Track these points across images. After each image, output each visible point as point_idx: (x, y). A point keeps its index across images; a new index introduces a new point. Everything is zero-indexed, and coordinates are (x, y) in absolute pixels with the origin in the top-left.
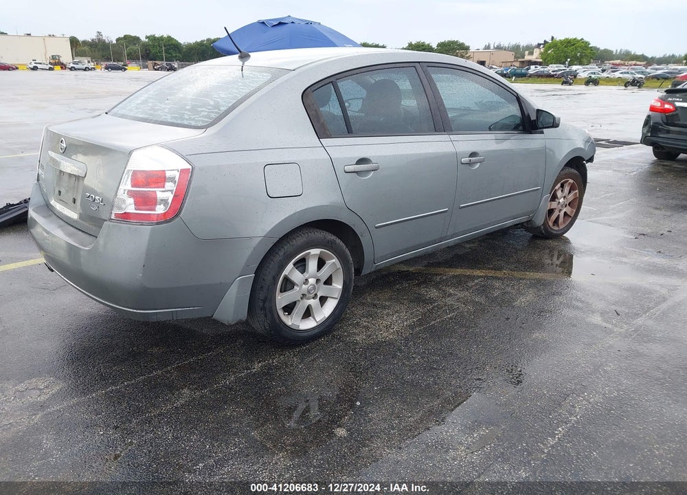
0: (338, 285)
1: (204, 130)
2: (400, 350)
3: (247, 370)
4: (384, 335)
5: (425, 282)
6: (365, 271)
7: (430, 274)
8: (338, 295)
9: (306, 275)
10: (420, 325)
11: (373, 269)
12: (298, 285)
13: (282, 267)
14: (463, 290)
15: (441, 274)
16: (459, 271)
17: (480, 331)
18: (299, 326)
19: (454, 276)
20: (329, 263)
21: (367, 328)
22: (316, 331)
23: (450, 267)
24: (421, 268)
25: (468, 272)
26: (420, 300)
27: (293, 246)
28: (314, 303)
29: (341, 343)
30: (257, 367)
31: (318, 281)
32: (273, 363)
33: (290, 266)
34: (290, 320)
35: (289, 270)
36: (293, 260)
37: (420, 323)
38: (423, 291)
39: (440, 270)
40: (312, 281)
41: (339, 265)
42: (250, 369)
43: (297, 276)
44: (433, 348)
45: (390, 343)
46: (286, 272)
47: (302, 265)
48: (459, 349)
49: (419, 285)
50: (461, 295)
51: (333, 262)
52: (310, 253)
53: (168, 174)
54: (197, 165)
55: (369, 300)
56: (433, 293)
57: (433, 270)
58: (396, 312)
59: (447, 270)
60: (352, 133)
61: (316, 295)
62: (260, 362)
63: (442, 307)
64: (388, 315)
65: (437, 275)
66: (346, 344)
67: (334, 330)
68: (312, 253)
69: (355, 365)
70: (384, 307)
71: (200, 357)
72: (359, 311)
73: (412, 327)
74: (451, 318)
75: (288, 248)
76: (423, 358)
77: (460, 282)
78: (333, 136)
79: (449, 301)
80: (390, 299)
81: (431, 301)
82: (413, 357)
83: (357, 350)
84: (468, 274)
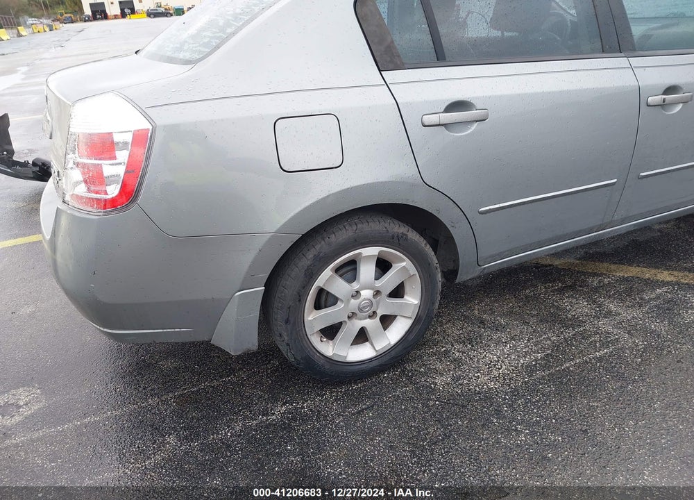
0: (413, 299)
1: (190, 66)
2: (498, 413)
3: (264, 415)
4: (483, 380)
5: (572, 287)
6: (462, 277)
7: (584, 273)
8: (412, 313)
9: (355, 286)
10: (544, 367)
11: (477, 274)
12: (342, 301)
13: (312, 275)
14: (633, 306)
15: (601, 275)
16: (633, 271)
17: (647, 392)
18: (346, 357)
19: (623, 280)
20: (396, 267)
21: (459, 363)
22: (375, 363)
23: (621, 262)
24: (573, 260)
25: (648, 273)
26: (556, 319)
27: (329, 244)
28: (371, 324)
29: (411, 386)
30: (279, 411)
31: (377, 293)
32: (303, 408)
33: (328, 272)
34: (331, 348)
35: (326, 278)
36: (332, 265)
37: (547, 362)
38: (566, 302)
39: (603, 267)
40: (367, 294)
41: (413, 270)
42: (267, 415)
43: (339, 287)
44: (555, 414)
45: (487, 397)
46: (320, 282)
47: (349, 270)
48: (603, 425)
49: (561, 291)
50: (627, 314)
51: (403, 266)
52: (360, 254)
53: (117, 138)
54: (159, 122)
55: (476, 312)
56: (581, 307)
57: (591, 267)
58: (513, 339)
59: (613, 267)
60: (444, 59)
61: (374, 313)
62: (284, 404)
63: (590, 336)
64: (498, 342)
65: (595, 275)
66: (418, 389)
67: (409, 361)
68: (364, 255)
69: (419, 432)
70: (496, 328)
71: (215, 383)
72: (455, 330)
73: (530, 369)
74: (600, 359)
75: (321, 246)
76: (533, 434)
77: (630, 290)
78: (406, 66)
79: (604, 325)
80: (510, 314)
81: (576, 322)
82: (516, 430)
83: (431, 403)
84: (647, 276)
